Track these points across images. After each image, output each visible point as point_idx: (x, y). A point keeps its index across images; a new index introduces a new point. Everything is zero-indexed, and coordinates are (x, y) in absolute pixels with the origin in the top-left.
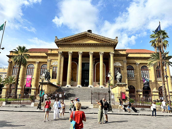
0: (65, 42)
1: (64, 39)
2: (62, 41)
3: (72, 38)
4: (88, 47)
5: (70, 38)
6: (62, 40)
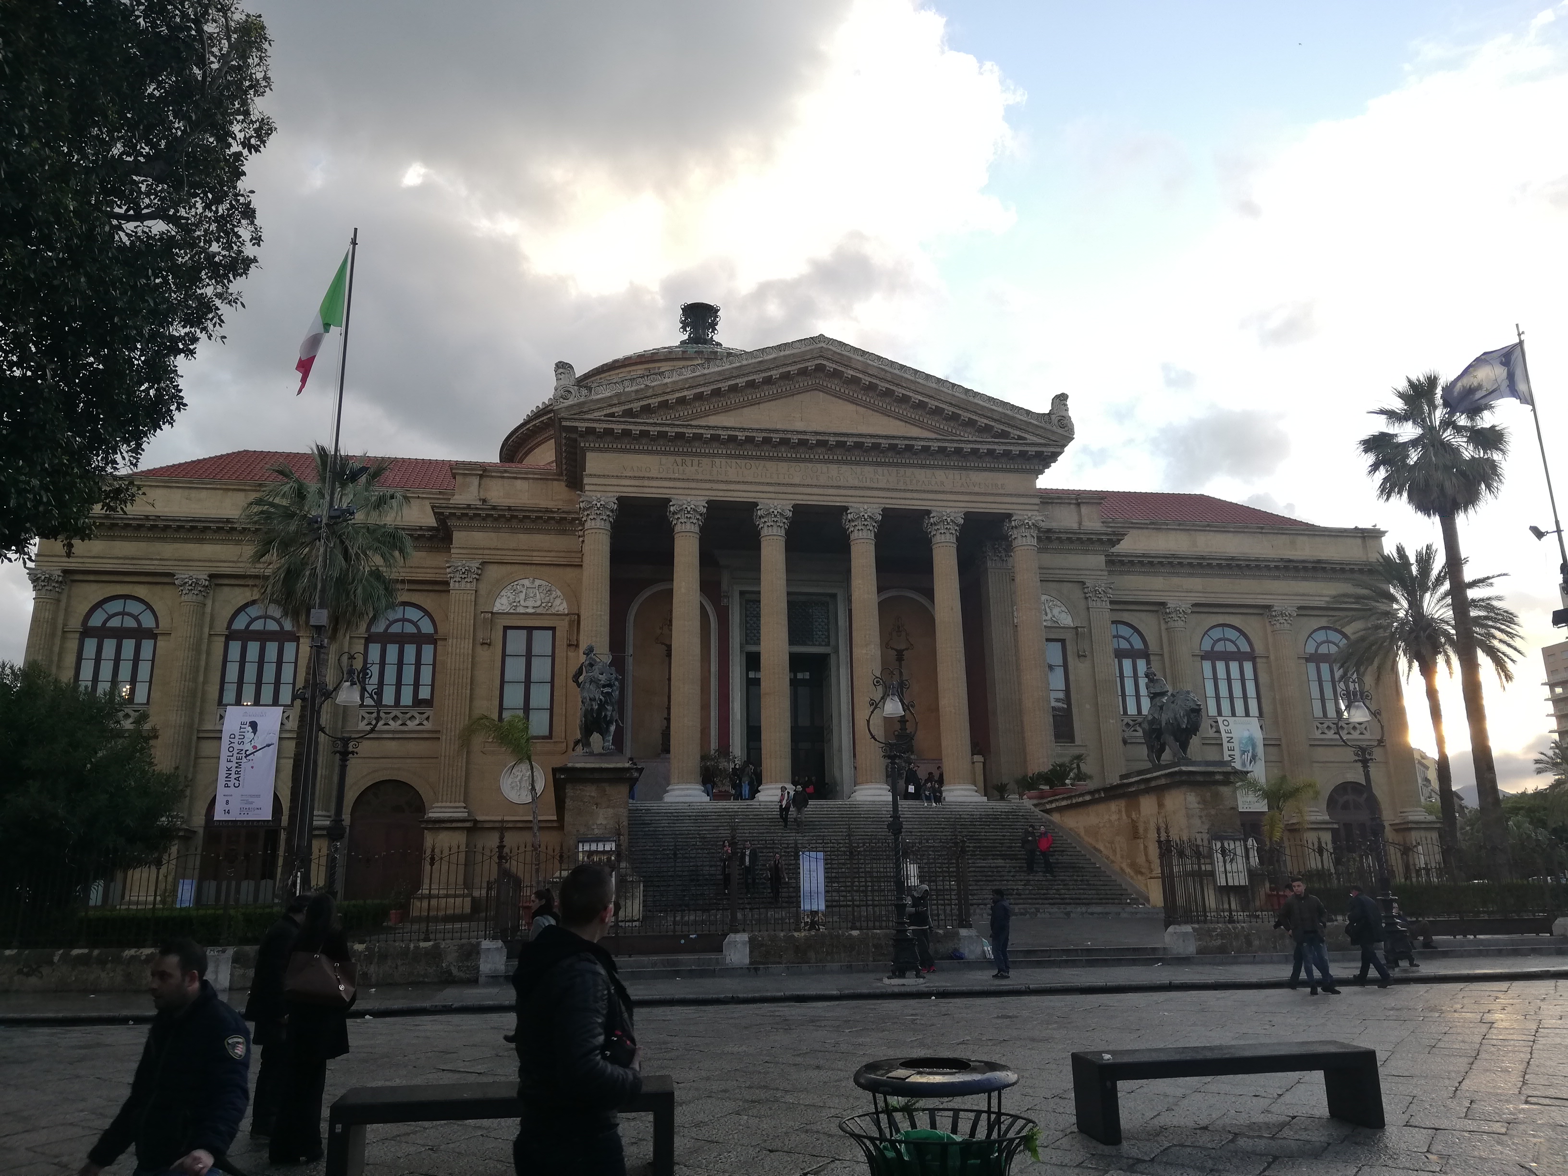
0: (644, 411)
2: (619, 404)
3: (701, 380)
5: (691, 384)
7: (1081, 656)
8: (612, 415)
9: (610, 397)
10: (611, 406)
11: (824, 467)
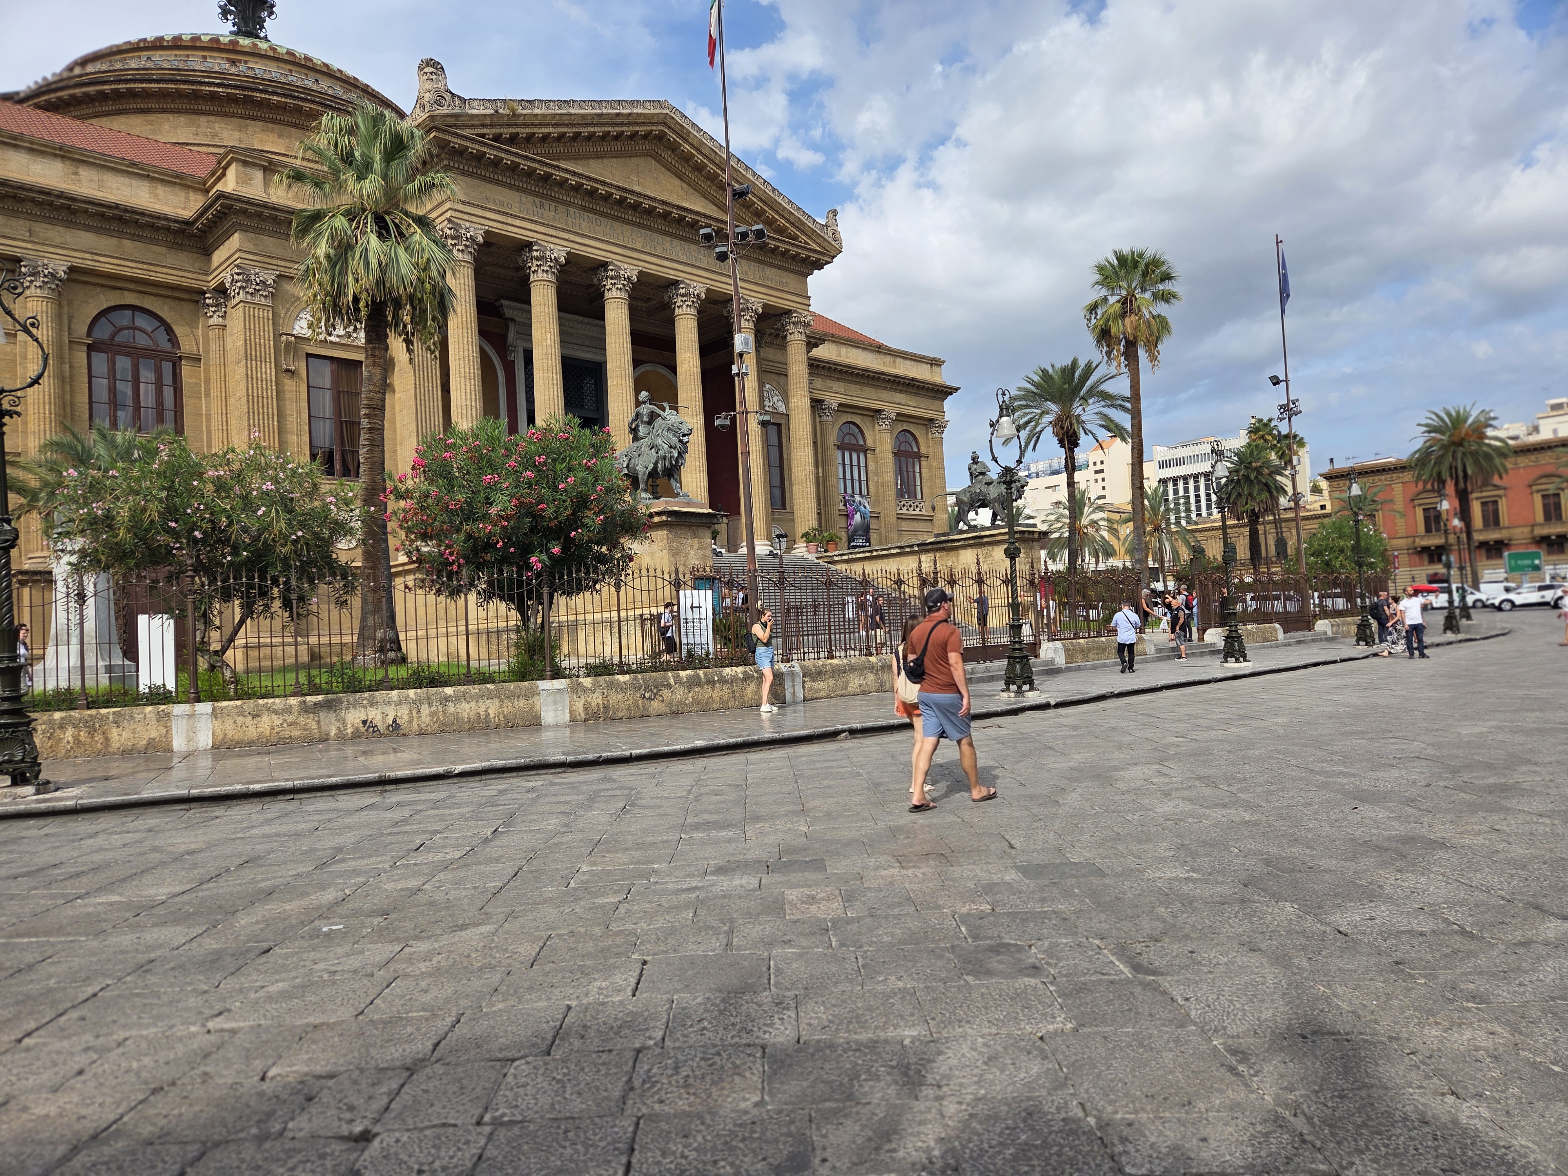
0: (513, 139)
1: (514, 115)
2: (492, 126)
3: (566, 120)
4: (665, 233)
5: (558, 121)
6: (494, 119)
8: (483, 136)
9: (485, 115)
10: (483, 126)
11: (660, 237)
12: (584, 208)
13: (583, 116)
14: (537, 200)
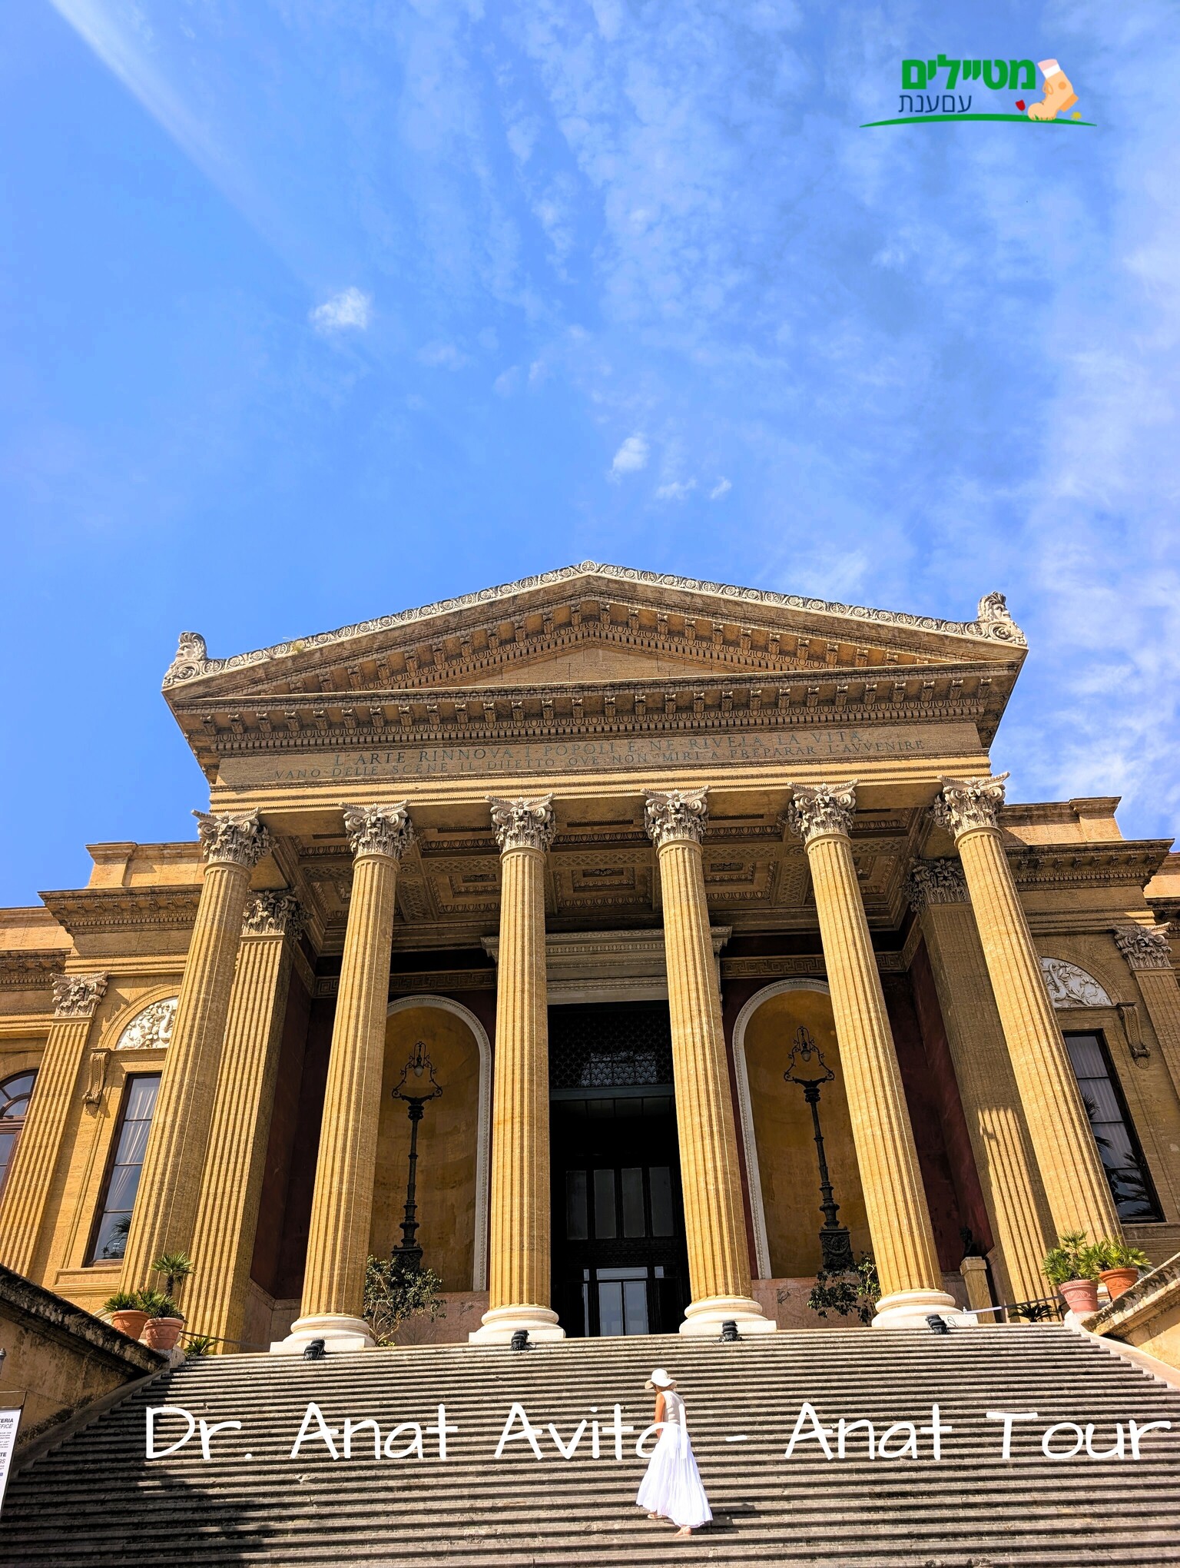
0: (312, 688)
1: (301, 654)
2: (269, 678)
3: (398, 636)
4: (618, 735)
5: (382, 642)
6: (272, 669)
7: (1138, 1055)
8: (257, 695)
9: (252, 668)
10: (255, 682)
11: (606, 745)
12: (449, 742)
13: (427, 623)
14: (367, 755)
